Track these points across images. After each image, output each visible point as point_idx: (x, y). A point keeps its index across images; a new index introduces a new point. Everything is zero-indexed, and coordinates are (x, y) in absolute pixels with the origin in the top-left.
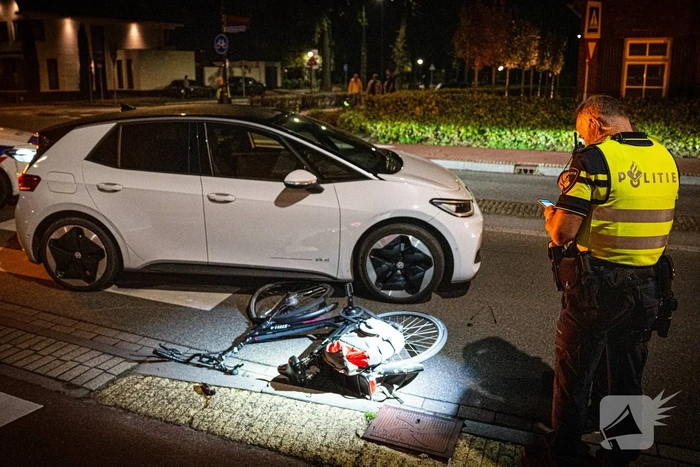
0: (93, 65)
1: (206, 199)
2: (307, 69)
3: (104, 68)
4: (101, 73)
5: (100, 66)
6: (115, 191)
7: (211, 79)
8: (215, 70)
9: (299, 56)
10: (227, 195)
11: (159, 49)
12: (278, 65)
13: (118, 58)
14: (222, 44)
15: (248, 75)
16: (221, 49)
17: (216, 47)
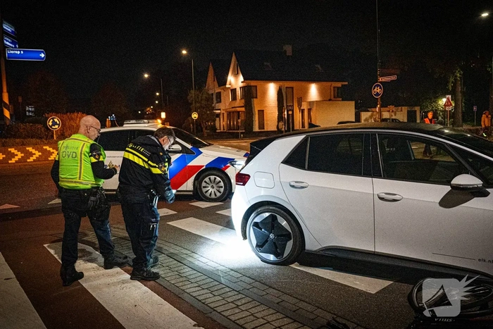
0: (286, 113)
1: (376, 197)
2: (442, 111)
3: (293, 114)
4: (291, 117)
5: (290, 113)
6: (302, 187)
7: (366, 120)
8: (369, 113)
9: (435, 102)
10: (396, 195)
11: (330, 100)
12: (417, 109)
13: (302, 108)
14: (378, 90)
15: (394, 117)
16: (378, 94)
17: (373, 93)
